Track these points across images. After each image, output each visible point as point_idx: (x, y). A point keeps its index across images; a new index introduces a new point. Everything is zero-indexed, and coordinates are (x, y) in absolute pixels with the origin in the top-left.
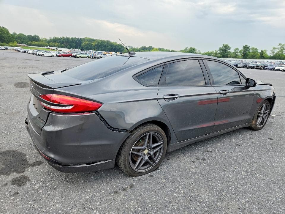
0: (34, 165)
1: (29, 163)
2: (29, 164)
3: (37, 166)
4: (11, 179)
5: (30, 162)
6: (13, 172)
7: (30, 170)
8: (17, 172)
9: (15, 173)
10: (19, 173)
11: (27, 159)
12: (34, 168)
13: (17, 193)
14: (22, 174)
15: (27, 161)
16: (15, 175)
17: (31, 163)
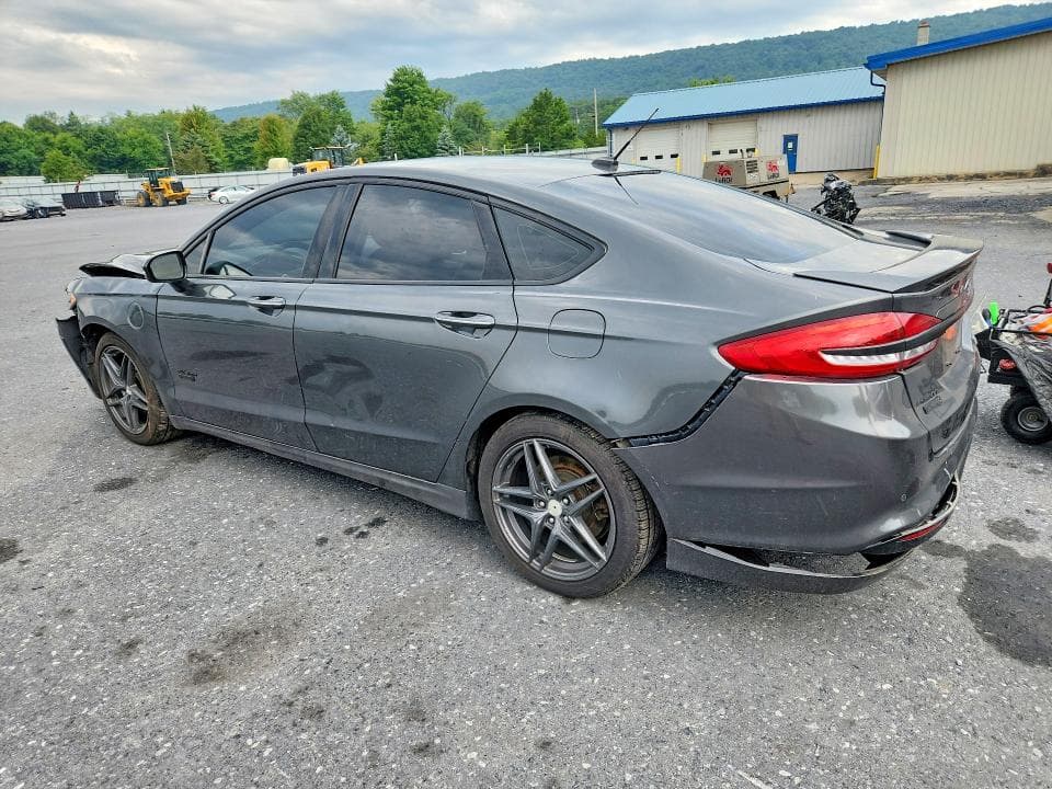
0: (954, 551)
1: (964, 564)
2: (968, 559)
3: (947, 542)
4: (1037, 544)
5: (960, 565)
6: (1025, 560)
7: (974, 542)
8: (1012, 552)
9: (1022, 554)
10: (1009, 548)
11: (965, 580)
12: (959, 542)
13: (1027, 511)
14: (1002, 542)
15: (969, 571)
16: (1023, 549)
17: (957, 560)
